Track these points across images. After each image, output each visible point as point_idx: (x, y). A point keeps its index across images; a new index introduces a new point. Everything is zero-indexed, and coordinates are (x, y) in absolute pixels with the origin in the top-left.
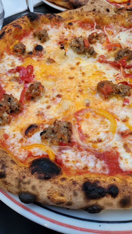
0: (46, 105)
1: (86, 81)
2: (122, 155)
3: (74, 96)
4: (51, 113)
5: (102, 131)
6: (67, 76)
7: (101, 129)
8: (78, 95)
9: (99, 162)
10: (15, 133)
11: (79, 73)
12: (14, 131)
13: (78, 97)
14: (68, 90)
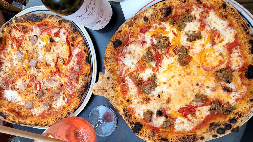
0: (206, 89)
1: (179, 74)
2: (227, 42)
3: (194, 76)
4: (212, 84)
5: (214, 55)
6: (179, 86)
7: (213, 56)
8: (192, 74)
9: (234, 51)
10: (232, 97)
11: (172, 80)
12: (231, 98)
13: (194, 74)
14: (190, 82)
